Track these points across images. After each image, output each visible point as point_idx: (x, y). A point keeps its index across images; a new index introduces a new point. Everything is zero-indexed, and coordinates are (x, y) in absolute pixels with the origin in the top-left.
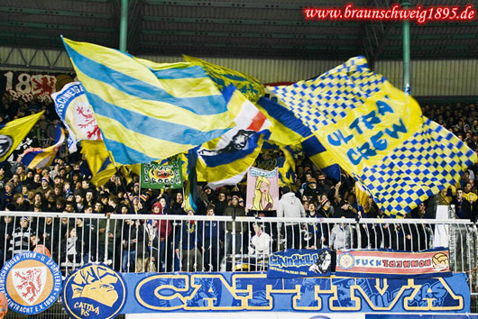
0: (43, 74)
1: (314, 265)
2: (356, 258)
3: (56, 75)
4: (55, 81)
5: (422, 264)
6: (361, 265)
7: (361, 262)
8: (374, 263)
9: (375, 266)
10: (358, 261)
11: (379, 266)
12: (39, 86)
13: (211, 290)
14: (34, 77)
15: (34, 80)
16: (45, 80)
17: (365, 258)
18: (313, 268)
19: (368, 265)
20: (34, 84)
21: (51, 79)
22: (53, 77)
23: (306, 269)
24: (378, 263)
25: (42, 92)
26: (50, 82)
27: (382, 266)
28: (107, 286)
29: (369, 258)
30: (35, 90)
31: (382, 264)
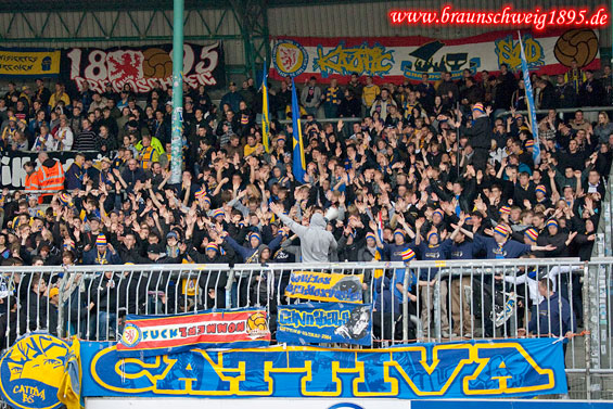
0: (124, 48)
1: (343, 326)
2: (143, 329)
3: (143, 49)
4: (142, 59)
5: (232, 328)
6: (149, 339)
7: (149, 334)
8: (168, 334)
9: (168, 338)
10: (145, 333)
11: (174, 338)
12: (119, 67)
13: (189, 367)
14: (110, 54)
15: (111, 59)
16: (127, 57)
17: (154, 328)
18: (341, 330)
19: (160, 338)
20: (111, 65)
21: (136, 57)
22: (139, 53)
23: (331, 331)
24: (173, 333)
25: (123, 77)
26: (134, 61)
27: (179, 336)
28: (53, 361)
29: (160, 328)
30: (113, 74)
31: (179, 333)
